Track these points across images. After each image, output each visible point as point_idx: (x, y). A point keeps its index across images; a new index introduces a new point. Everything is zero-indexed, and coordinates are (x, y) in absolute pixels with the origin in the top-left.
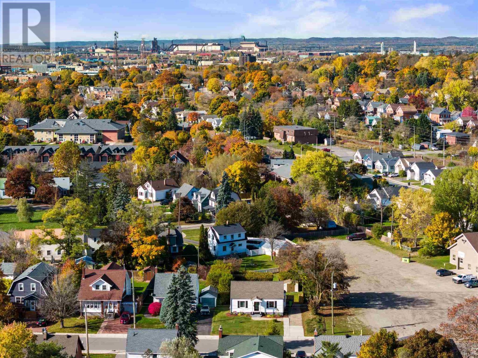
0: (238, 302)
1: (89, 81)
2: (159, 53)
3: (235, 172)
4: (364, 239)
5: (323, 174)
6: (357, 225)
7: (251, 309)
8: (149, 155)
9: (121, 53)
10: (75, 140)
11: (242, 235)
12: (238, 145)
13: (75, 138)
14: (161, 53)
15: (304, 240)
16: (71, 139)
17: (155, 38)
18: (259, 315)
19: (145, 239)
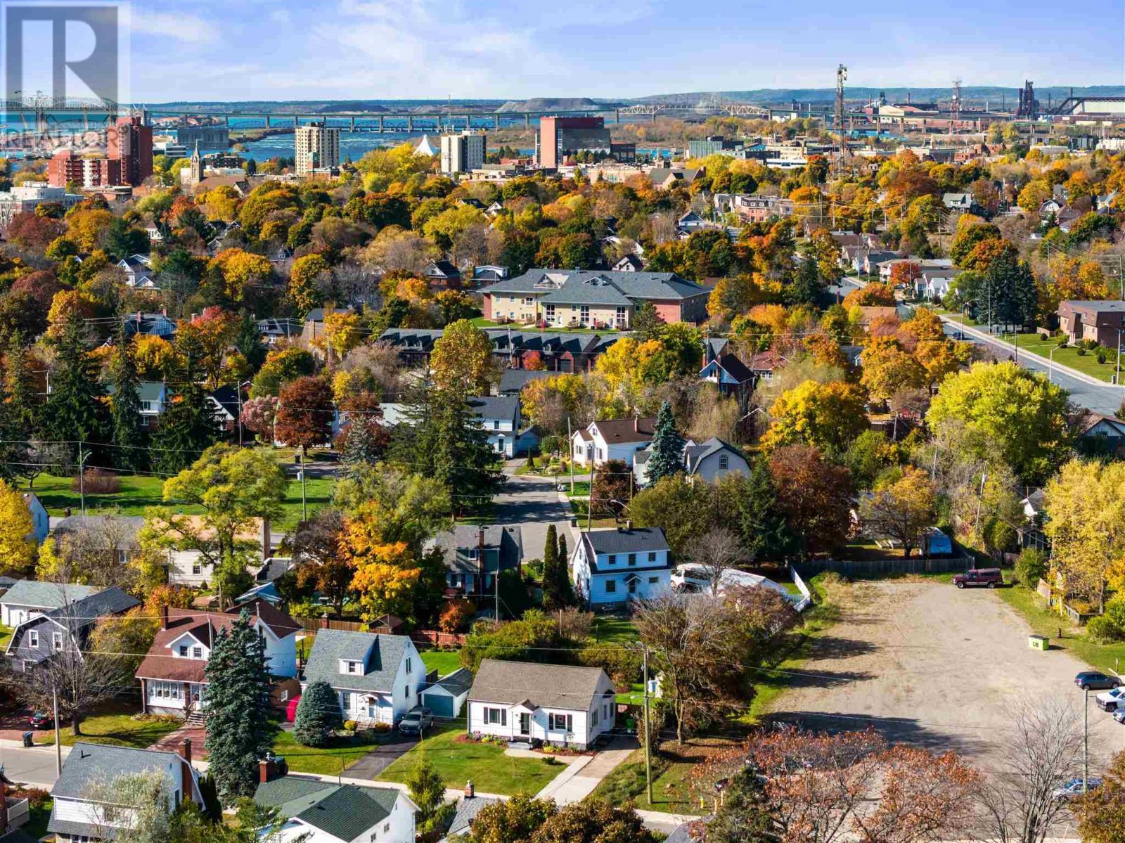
0: (486, 709)
1: (747, 181)
2: (1036, 118)
3: (796, 406)
4: (996, 587)
5: (1000, 420)
6: (1004, 551)
7: (512, 728)
8: (636, 360)
9: (942, 118)
10: (583, 319)
11: (658, 557)
12: (879, 344)
13: (583, 314)
14: (1040, 119)
15: (840, 580)
16: (574, 318)
17: (1029, 81)
18: (527, 746)
19: (377, 549)
